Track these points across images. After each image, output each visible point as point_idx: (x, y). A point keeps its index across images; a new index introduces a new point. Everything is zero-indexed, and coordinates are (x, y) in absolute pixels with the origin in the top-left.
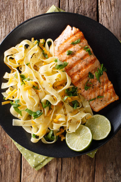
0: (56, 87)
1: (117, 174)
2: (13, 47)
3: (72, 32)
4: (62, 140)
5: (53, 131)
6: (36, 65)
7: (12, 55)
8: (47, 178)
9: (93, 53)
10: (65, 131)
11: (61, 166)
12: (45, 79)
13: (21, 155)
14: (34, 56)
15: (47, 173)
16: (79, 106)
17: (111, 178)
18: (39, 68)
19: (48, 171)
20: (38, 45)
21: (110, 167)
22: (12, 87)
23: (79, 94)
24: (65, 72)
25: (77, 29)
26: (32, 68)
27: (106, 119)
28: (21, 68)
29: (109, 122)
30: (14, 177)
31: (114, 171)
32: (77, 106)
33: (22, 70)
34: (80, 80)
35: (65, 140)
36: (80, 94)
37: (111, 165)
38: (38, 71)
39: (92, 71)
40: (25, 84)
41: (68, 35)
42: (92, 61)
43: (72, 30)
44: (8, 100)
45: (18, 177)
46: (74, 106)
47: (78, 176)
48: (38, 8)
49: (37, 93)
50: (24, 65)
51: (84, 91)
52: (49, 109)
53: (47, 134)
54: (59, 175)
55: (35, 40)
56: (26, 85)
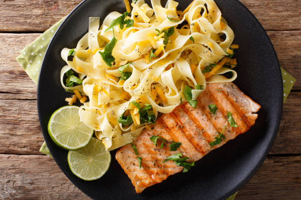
0: (154, 88)
1: (14, 192)
2: (221, 14)
3: (248, 113)
4: (67, 100)
5: (81, 84)
6: (192, 53)
7: (208, 12)
8: (6, 76)
9: (212, 149)
10: (83, 104)
11: (25, 98)
12: (167, 69)
13: (42, 32)
14: (207, 50)
15: (14, 76)
16: (123, 126)
17: (9, 182)
18: (185, 59)
19: (16, 78)
20: (226, 56)
21: (26, 180)
22: (154, 14)
23: (143, 127)
24: (180, 102)
25: (254, 122)
26: (186, 47)
27: (103, 173)
28: (186, 28)
29: (99, 177)
30: (7, 21)
31: (20, 187)
32: (124, 124)
33: (182, 29)
34: (167, 127)
35: (66, 104)
36: (144, 129)
37: (29, 181)
38: (181, 56)
39: (183, 148)
40: (158, 35)
41: (243, 107)
42: (201, 148)
43: (253, 113)
44: (132, 8)
45: (5, 28)
46: (123, 119)
47: (10, 126)
48: (291, 54)
49: (143, 57)
50: (190, 34)
51: (149, 135)
52: (117, 77)
53: (77, 75)
54: (10, 95)
55: (235, 50)
56: (155, 37)
